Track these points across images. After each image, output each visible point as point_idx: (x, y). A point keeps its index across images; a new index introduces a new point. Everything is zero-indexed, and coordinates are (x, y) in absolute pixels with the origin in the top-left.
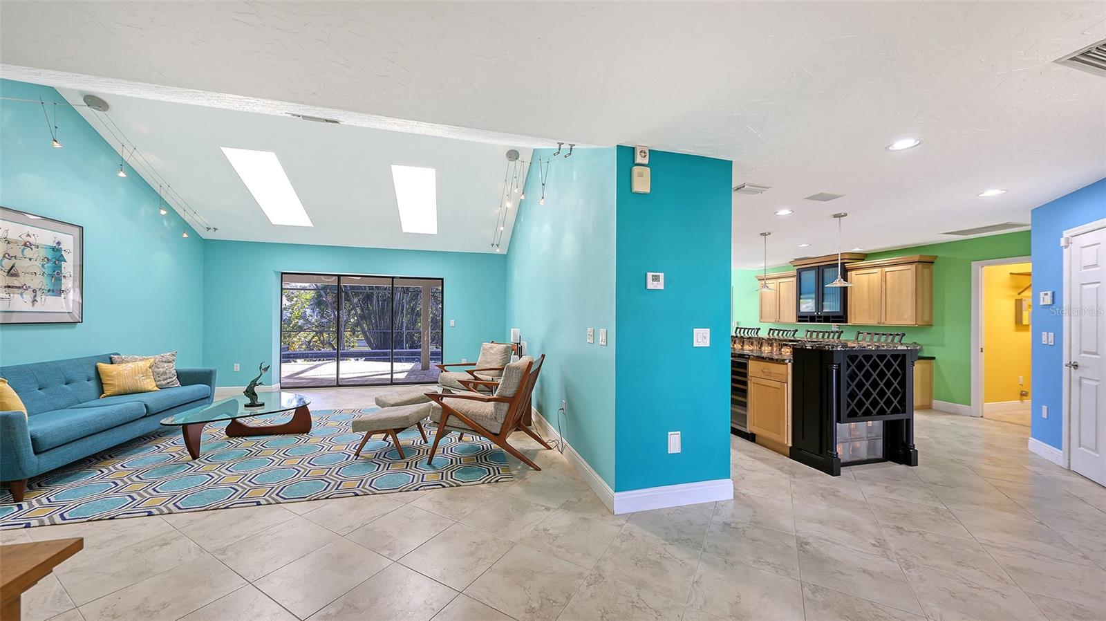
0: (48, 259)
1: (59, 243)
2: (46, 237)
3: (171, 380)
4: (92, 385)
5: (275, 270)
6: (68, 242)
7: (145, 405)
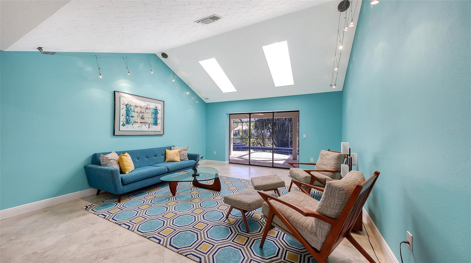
0: (153, 113)
1: (156, 107)
2: (152, 105)
3: (185, 157)
4: (163, 157)
5: (227, 113)
6: (159, 107)
7: (168, 168)
